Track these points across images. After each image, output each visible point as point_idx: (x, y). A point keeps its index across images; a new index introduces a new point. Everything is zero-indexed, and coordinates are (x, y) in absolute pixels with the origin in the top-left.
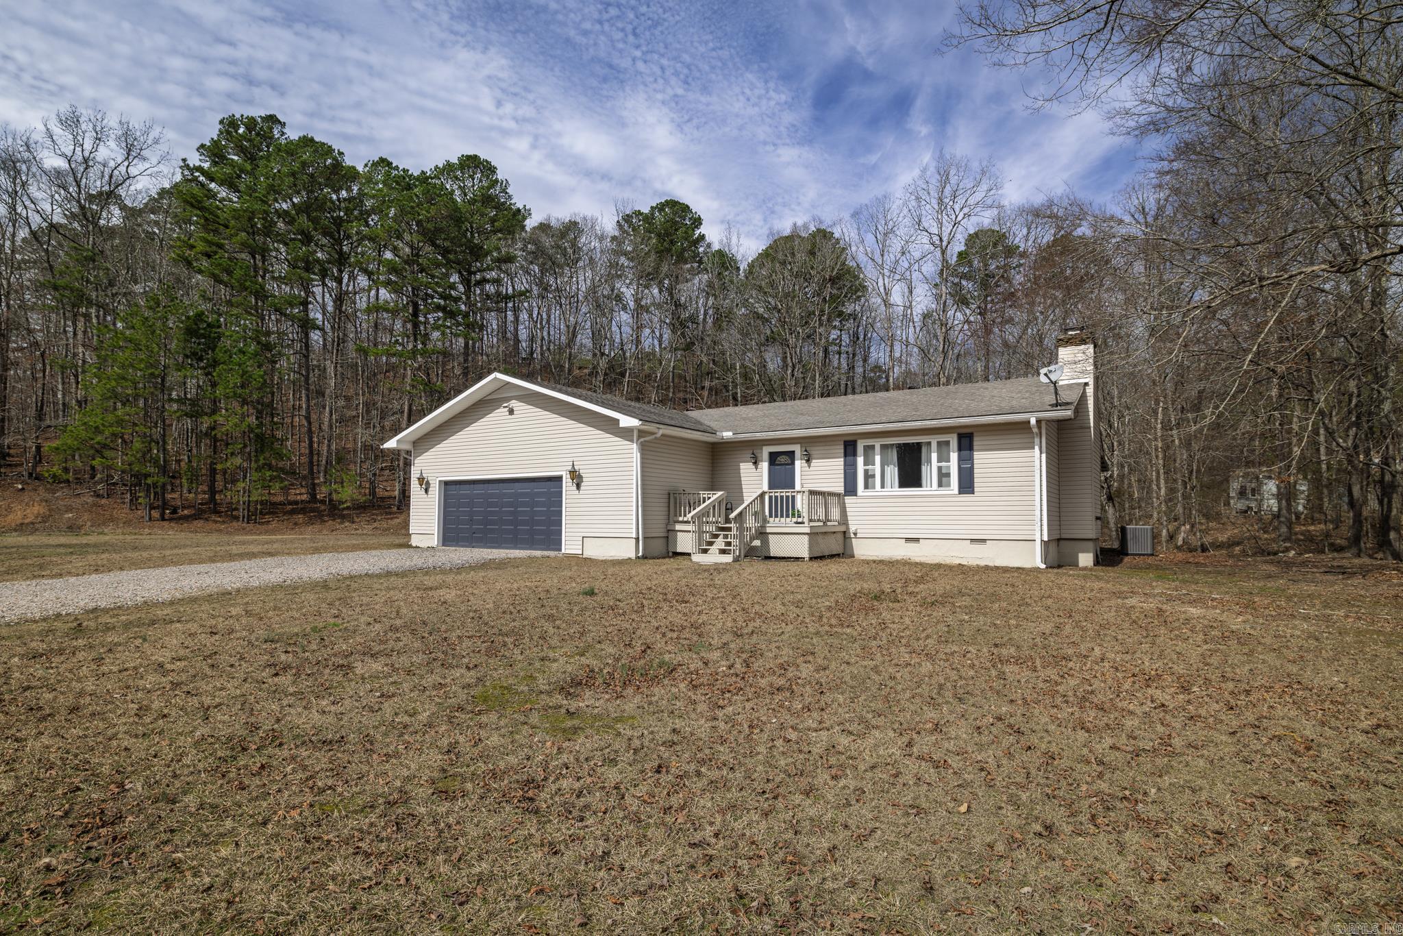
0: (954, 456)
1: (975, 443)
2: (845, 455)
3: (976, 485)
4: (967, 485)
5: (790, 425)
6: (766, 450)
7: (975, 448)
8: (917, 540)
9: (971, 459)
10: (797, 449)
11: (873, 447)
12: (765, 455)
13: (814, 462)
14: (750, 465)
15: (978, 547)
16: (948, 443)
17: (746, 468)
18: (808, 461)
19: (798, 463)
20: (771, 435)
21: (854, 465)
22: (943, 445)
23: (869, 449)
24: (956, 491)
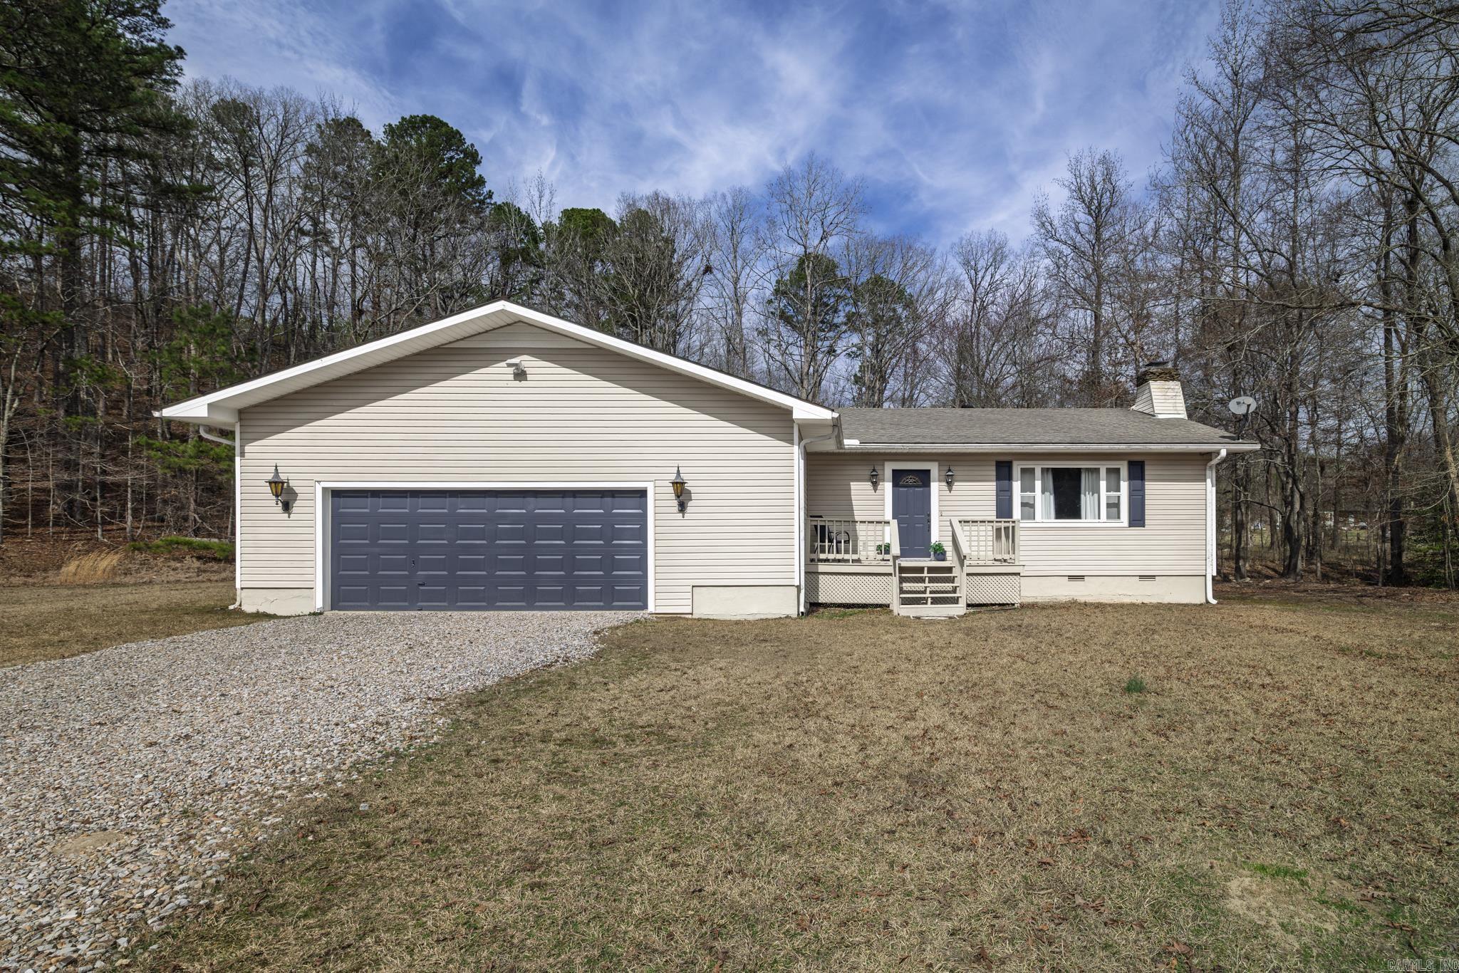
0: (1124, 485)
1: (1146, 473)
2: (998, 478)
3: (1147, 517)
4: (1137, 519)
5: (924, 437)
6: (889, 468)
7: (1146, 477)
8: (1081, 577)
9: (1143, 489)
10: (934, 468)
11: (1032, 471)
12: (888, 473)
13: (957, 485)
14: (868, 485)
15: (1147, 583)
16: (1117, 471)
17: (859, 490)
18: (950, 484)
19: (935, 487)
20: (898, 447)
21: (1009, 490)
22: (1114, 472)
23: (1028, 472)
24: (1126, 524)
